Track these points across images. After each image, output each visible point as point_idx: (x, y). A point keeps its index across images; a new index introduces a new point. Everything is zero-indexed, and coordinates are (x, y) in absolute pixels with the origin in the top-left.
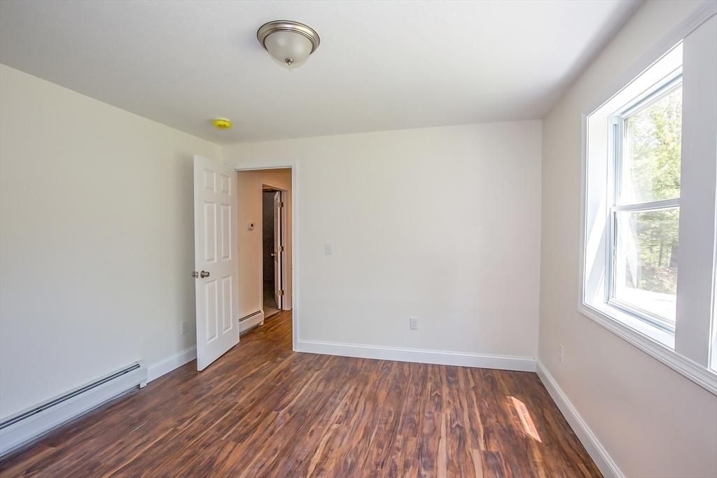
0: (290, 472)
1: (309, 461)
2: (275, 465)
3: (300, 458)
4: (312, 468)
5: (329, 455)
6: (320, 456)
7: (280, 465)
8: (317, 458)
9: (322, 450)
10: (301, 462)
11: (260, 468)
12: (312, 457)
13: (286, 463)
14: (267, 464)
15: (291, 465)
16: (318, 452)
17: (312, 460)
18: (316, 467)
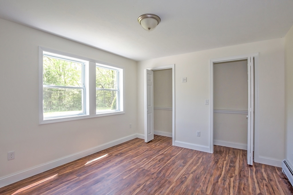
0: (150, 187)
1: (141, 189)
2: (156, 191)
3: (145, 192)
4: (141, 187)
5: (132, 190)
6: (136, 191)
7: (154, 191)
8: (138, 190)
9: (134, 193)
10: (145, 190)
11: (162, 191)
12: (140, 191)
13: (151, 191)
14: (159, 192)
15: (149, 190)
16: (136, 193)
17: (140, 190)
18: (140, 187)
